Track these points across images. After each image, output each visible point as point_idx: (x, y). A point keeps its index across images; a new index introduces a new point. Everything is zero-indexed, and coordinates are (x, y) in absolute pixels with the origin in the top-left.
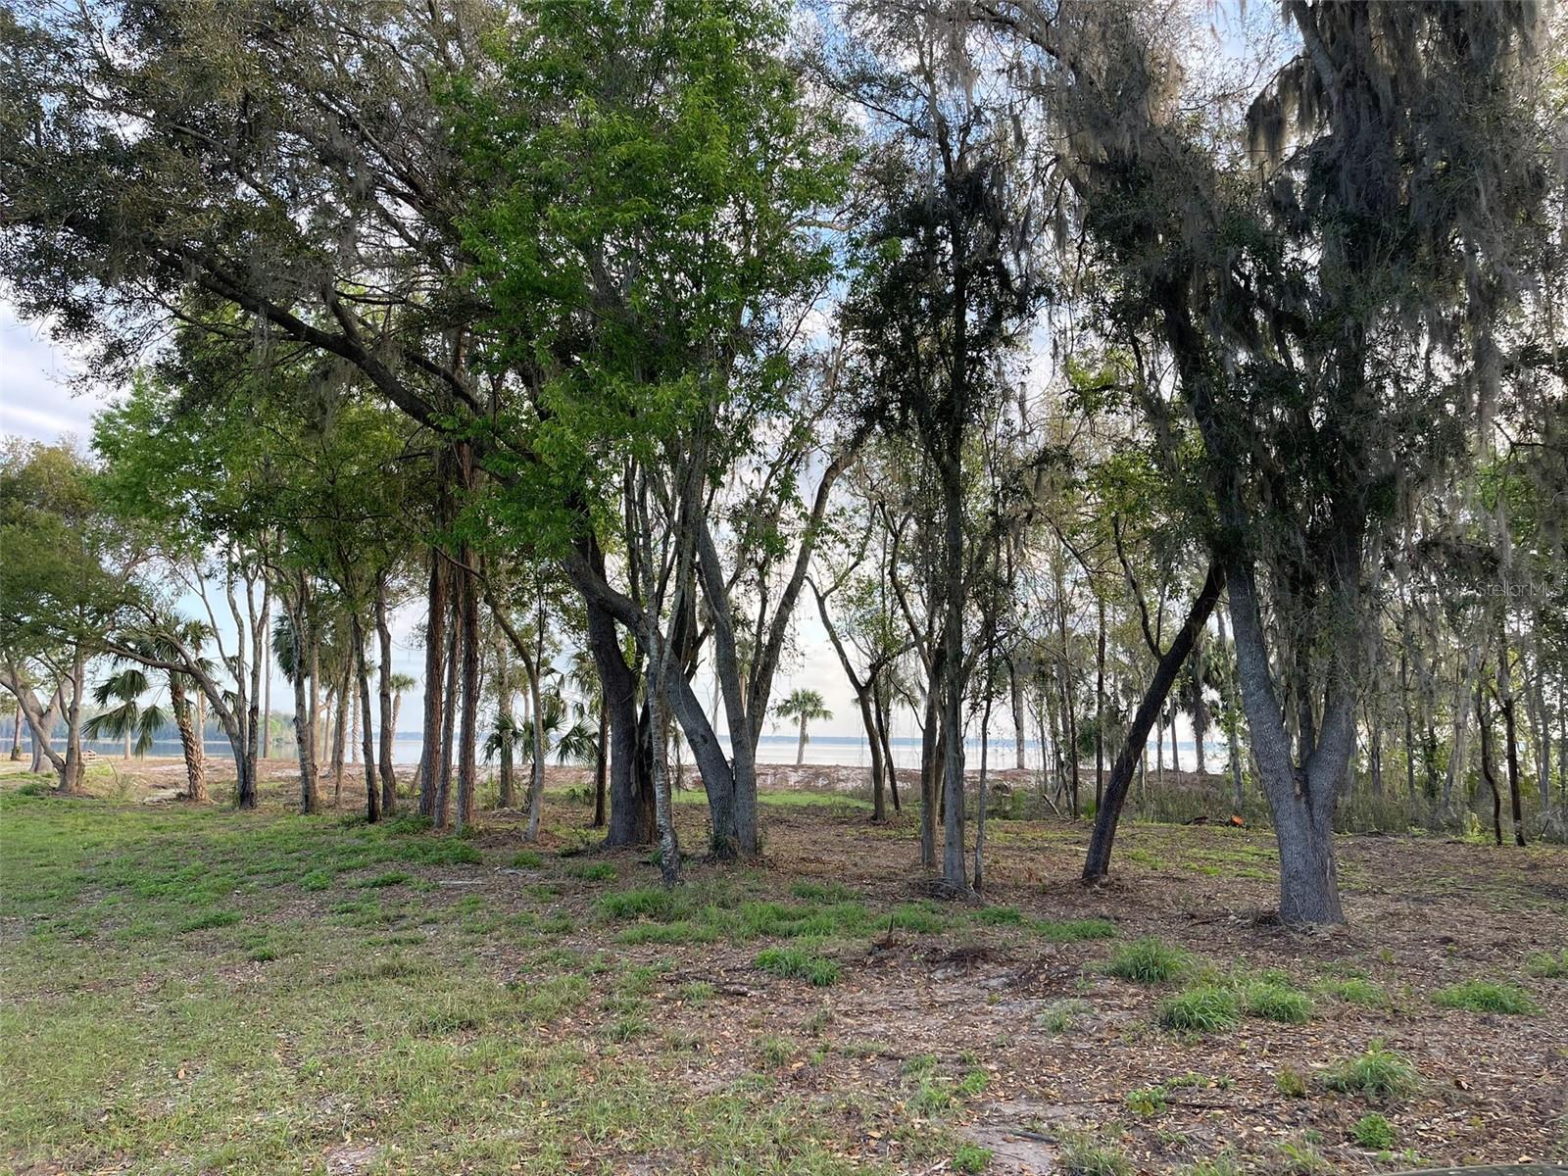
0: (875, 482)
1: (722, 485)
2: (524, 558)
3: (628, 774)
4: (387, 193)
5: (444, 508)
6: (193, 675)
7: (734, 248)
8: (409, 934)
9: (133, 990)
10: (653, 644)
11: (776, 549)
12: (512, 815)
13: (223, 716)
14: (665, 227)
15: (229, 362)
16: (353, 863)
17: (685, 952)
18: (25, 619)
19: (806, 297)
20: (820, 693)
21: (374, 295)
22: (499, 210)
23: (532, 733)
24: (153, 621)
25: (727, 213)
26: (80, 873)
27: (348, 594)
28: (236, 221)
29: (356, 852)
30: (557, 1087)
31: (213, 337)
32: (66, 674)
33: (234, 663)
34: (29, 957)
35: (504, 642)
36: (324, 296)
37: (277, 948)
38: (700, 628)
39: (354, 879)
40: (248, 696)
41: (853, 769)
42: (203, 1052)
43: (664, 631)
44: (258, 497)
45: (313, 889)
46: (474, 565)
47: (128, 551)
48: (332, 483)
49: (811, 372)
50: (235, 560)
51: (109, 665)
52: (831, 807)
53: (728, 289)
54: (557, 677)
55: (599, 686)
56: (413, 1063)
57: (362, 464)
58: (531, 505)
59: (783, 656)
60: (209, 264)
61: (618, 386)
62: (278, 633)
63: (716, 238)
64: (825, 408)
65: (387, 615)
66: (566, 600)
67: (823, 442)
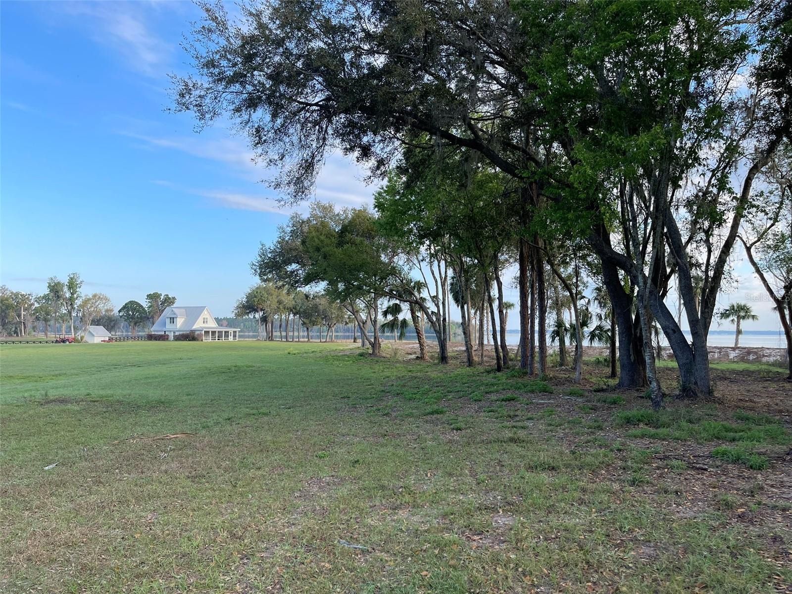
0: (784, 173)
1: (680, 186)
2: (566, 239)
3: (629, 350)
4: (490, 63)
5: (525, 217)
6: (419, 305)
7: (683, 47)
8: (520, 424)
9: (407, 438)
10: (640, 279)
11: (717, 219)
12: (566, 370)
13: (432, 322)
14: (641, 45)
15: (425, 160)
16: (492, 389)
17: (668, 445)
18: (355, 283)
19: (731, 67)
20: (749, 305)
21: (486, 116)
22: (547, 57)
23: (575, 329)
24: (402, 281)
25: (678, 28)
26: (383, 388)
27: (481, 264)
28: (426, 92)
29: (493, 385)
30: (600, 503)
31: (418, 150)
32: (371, 306)
33: (435, 299)
34: (367, 422)
35: (558, 283)
36: (464, 121)
37: (463, 425)
38: (668, 270)
39: (493, 397)
40: (442, 314)
41: (774, 349)
42: (437, 467)
43: (647, 273)
44: (441, 222)
45: (475, 401)
46: (541, 244)
47: (390, 252)
48: (472, 211)
49: (737, 112)
50: (432, 252)
51: (386, 302)
52: (759, 372)
53: (681, 73)
54: (587, 300)
55: (609, 305)
56: (527, 482)
57: (484, 201)
58: (569, 210)
59: (723, 283)
60: (415, 117)
61: (616, 140)
62: (452, 284)
63: (672, 44)
64: (747, 132)
65: (500, 273)
66: (589, 259)
67: (746, 153)
